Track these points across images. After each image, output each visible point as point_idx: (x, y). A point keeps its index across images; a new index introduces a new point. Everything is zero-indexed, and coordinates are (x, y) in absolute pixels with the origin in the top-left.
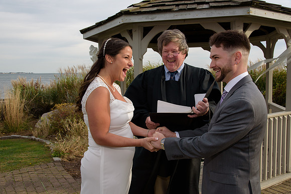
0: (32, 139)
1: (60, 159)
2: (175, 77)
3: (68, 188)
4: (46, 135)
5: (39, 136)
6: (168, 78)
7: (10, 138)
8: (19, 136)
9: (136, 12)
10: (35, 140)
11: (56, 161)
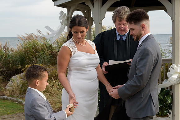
0: (4, 99)
2: (123, 38)
5: (10, 95)
6: (118, 38)
10: (7, 99)
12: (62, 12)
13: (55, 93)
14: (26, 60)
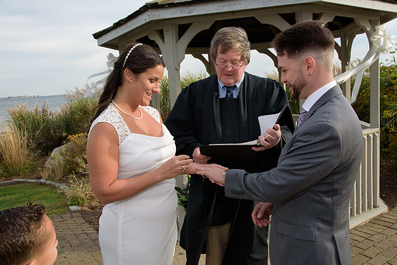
0: (41, 184)
1: (79, 208)
3: (91, 247)
4: (59, 176)
5: (50, 178)
6: (223, 94)
7: (12, 184)
8: (23, 180)
9: (167, 4)
10: (45, 184)
11: (74, 212)
12: (111, 55)
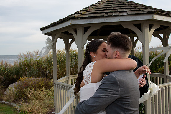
0: (3, 103)
4: (12, 100)
5: (7, 100)
9: (80, 18)
10: (5, 103)
12: (48, 38)
13: (42, 99)
14: (20, 72)
